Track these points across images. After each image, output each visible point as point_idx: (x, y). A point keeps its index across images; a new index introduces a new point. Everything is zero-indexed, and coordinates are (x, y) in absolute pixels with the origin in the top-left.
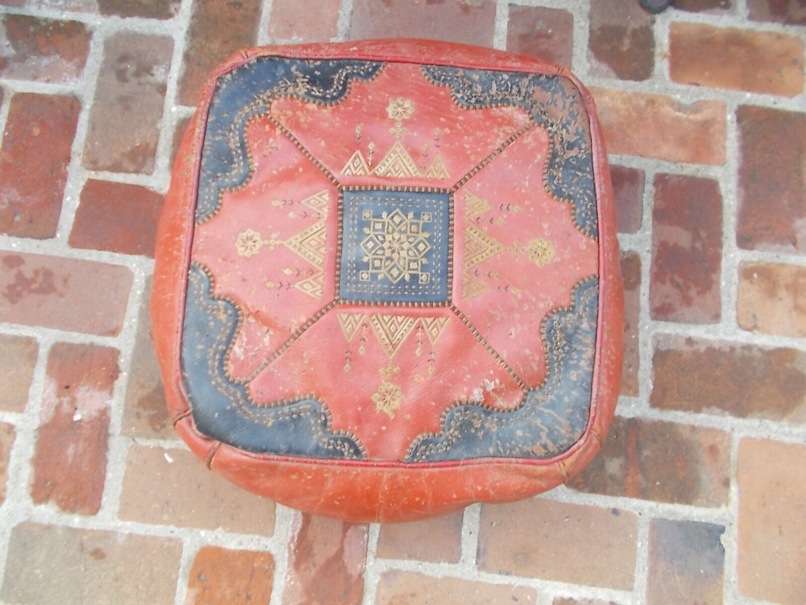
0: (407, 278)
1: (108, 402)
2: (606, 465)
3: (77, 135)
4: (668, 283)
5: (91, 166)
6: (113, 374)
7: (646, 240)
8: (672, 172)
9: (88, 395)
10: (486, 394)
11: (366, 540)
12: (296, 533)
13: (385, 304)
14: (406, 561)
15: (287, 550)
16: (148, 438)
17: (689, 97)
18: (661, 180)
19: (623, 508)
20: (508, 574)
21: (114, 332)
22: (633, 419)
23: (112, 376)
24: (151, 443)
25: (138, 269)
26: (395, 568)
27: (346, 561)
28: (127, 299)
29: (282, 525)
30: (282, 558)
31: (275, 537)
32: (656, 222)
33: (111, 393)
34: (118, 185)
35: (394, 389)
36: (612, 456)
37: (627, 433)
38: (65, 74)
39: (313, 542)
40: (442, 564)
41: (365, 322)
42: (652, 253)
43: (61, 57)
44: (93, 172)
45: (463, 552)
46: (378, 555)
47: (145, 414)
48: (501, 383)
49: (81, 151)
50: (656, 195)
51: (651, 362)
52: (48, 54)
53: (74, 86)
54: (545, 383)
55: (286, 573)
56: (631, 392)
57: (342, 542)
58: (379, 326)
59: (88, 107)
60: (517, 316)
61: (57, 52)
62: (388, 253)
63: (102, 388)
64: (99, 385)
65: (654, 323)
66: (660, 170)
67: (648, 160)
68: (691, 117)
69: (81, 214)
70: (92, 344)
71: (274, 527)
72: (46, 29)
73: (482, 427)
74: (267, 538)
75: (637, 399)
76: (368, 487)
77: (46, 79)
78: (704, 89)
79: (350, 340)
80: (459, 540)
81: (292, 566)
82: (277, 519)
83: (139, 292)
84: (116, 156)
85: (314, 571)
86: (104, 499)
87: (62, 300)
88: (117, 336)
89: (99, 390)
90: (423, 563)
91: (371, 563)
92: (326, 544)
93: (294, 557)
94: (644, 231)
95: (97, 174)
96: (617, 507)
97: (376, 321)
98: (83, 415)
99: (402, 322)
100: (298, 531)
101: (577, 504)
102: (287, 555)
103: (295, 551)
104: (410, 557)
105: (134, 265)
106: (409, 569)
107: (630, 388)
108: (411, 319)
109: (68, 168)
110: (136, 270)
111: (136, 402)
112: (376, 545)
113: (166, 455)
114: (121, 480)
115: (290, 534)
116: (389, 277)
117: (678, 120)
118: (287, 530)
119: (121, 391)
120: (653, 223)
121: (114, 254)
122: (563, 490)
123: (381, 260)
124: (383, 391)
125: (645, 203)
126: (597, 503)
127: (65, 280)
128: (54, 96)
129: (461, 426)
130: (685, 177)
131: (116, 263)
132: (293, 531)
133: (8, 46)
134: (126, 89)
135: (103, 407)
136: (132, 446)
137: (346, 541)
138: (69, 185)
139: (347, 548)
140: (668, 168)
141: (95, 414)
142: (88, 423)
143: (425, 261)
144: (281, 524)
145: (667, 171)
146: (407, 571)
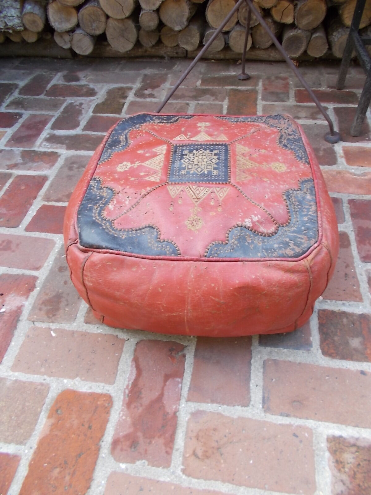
0: (206, 172)
1: (24, 302)
2: (350, 342)
4: (368, 245)
5: (46, 200)
6: (31, 288)
7: (350, 226)
8: (357, 199)
9: (13, 298)
10: (253, 223)
11: (180, 388)
12: (130, 382)
13: (194, 182)
14: (209, 404)
15: (123, 394)
16: (43, 322)
17: (359, 171)
18: (351, 202)
19: (368, 371)
20: (288, 416)
21: (37, 269)
22: (362, 314)
23: (30, 290)
24: (44, 325)
25: (59, 240)
26: (201, 409)
27: (165, 402)
28: (50, 253)
29: (122, 377)
30: (119, 400)
31: (115, 385)
32: (353, 219)
33: (27, 298)
34: (58, 207)
35: (198, 219)
36: (353, 337)
37: (361, 323)
39: (142, 389)
40: (237, 407)
41: (182, 190)
42: (355, 232)
45: (252, 399)
46: (188, 400)
47: (45, 308)
48: (262, 218)
50: (350, 208)
51: (367, 284)
54: (289, 223)
55: (120, 410)
56: (358, 299)
57: (163, 389)
58: (190, 190)
59: (51, 179)
60: (268, 190)
61: (42, 161)
62: (196, 163)
63: (22, 295)
64: (21, 294)
65: (364, 264)
66: (350, 198)
67: (343, 194)
68: (362, 178)
69: (34, 218)
70: (23, 275)
71: (115, 378)
72: (40, 154)
73: (253, 242)
74: (110, 386)
75: (363, 303)
76: (181, 276)
78: (367, 168)
79: (173, 197)
80: (248, 390)
81: (125, 405)
82: (119, 373)
83: (57, 250)
84: (60, 196)
85: (140, 410)
86: (5, 358)
87: (13, 254)
88: (39, 270)
89: (20, 296)
90: (222, 406)
91: (183, 405)
92: (151, 390)
93: (127, 399)
94: (347, 223)
96: (363, 370)
97: (189, 189)
98: (6, 309)
99: (203, 190)
100: (132, 381)
101: (334, 367)
102: (122, 397)
103: (128, 395)
104: (213, 401)
105: (58, 239)
106: (212, 410)
107: (356, 297)
108: (208, 189)
109: (34, 201)
110: (58, 241)
111: (41, 302)
112: (187, 392)
113: (52, 332)
114: (19, 347)
115: (126, 383)
116: (197, 172)
117: (356, 179)
118: (125, 380)
119: (34, 297)
120: (352, 219)
121: (48, 234)
122: (321, 358)
123: (192, 165)
124: (192, 219)
125: (345, 211)
126: (348, 367)
127: (18, 245)
128: (36, 176)
129: (239, 239)
130: (365, 200)
131: (48, 238)
132: (129, 381)
134: (71, 173)
135: (20, 305)
136: (32, 327)
137: (165, 388)
138: (33, 207)
139: (166, 393)
140: (355, 197)
141: (14, 308)
142: (8, 313)
143: (215, 166)
144: (120, 376)
145: (354, 198)
146: (210, 412)
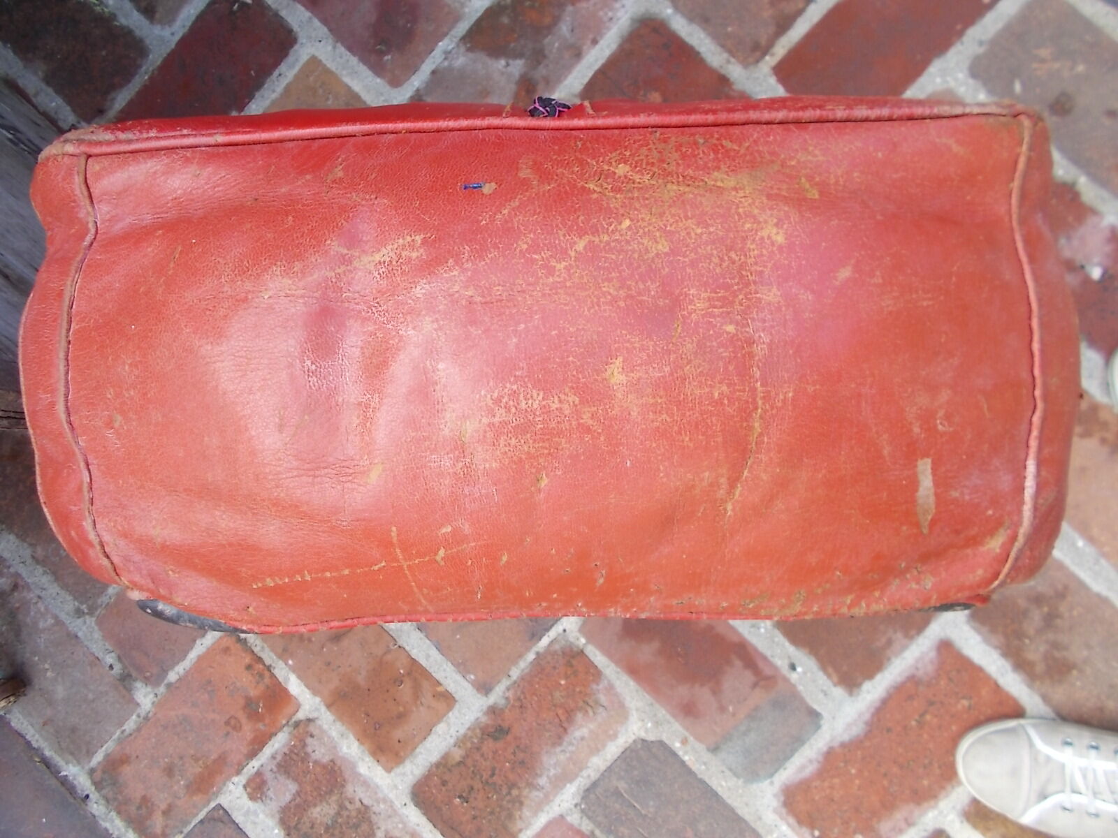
3: (697, 48)
5: (758, 54)
38: (601, 13)
43: (573, 4)
44: (767, 58)
49: (725, 55)
52: (556, 20)
53: (626, 12)
59: (670, 11)
77: (589, 42)
84: (767, 13)
95: (773, 55)
133: (508, 65)
